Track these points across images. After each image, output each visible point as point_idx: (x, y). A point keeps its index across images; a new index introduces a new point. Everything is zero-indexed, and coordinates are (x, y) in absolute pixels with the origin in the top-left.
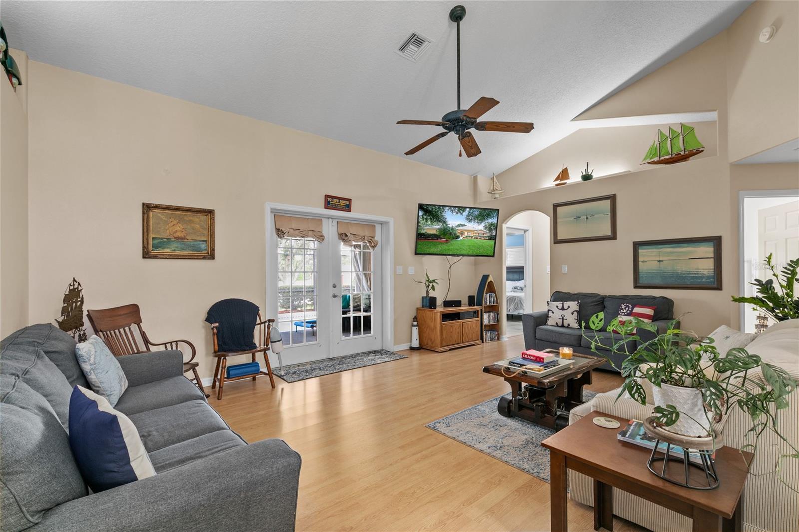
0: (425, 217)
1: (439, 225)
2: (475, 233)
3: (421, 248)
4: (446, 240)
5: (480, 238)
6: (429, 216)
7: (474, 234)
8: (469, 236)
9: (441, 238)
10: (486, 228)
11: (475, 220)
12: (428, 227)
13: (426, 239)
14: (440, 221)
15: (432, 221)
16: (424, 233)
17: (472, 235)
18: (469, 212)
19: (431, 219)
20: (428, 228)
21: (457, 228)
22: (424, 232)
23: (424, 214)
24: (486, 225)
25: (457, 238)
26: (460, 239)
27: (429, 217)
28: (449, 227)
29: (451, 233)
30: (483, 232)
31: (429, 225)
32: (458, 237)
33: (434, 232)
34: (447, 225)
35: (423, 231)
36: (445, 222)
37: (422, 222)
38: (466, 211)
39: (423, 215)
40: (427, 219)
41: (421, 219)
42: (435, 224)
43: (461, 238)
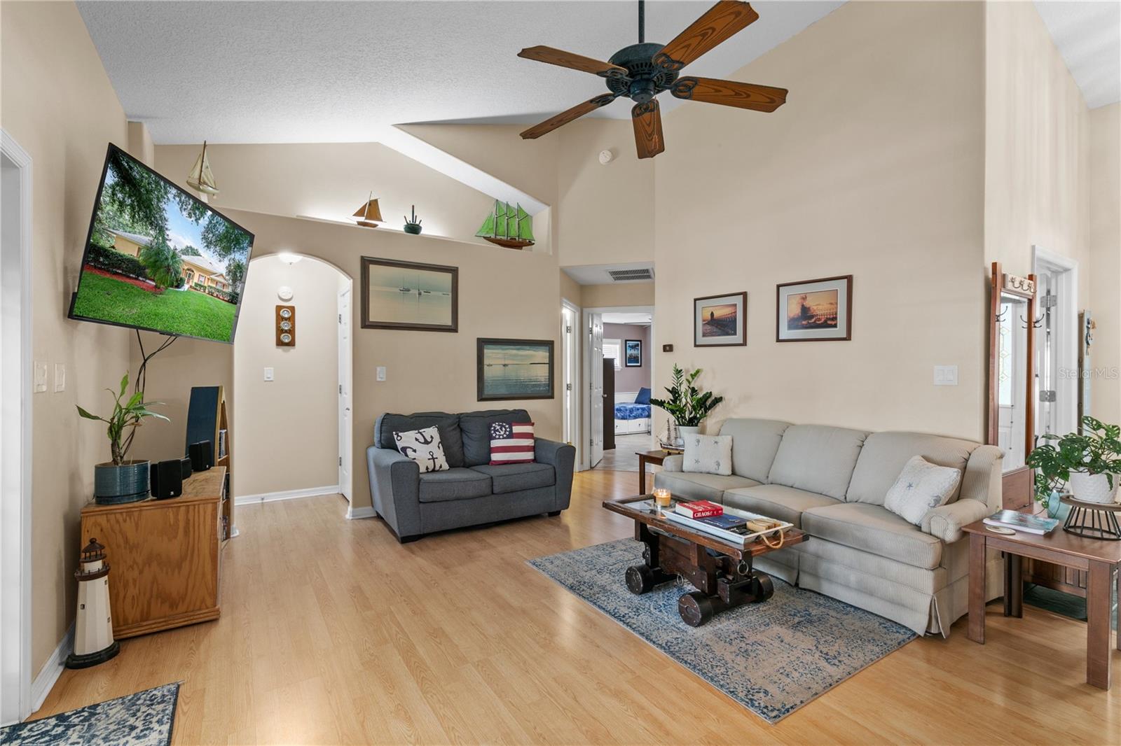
0: (120, 195)
1: (147, 234)
2: (213, 280)
3: (89, 300)
4: (156, 286)
5: (217, 296)
6: (130, 197)
7: (210, 284)
8: (201, 286)
9: (146, 277)
10: (230, 272)
11: (215, 246)
12: (120, 232)
13: (108, 271)
14: (151, 224)
15: (133, 217)
16: (106, 250)
17: (206, 285)
18: (210, 222)
19: (133, 208)
20: (119, 237)
21: (184, 257)
22: (107, 246)
23: (117, 184)
24: (230, 265)
25: (178, 287)
26: (181, 290)
27: (128, 201)
28: (168, 247)
29: (168, 269)
30: (222, 280)
31: (124, 226)
32: (179, 284)
33: (130, 252)
34: (164, 240)
35: (105, 243)
36: (161, 230)
37: (109, 209)
38: (206, 218)
39: (113, 187)
40: (122, 204)
41: (105, 198)
42: (138, 227)
43: (186, 287)
